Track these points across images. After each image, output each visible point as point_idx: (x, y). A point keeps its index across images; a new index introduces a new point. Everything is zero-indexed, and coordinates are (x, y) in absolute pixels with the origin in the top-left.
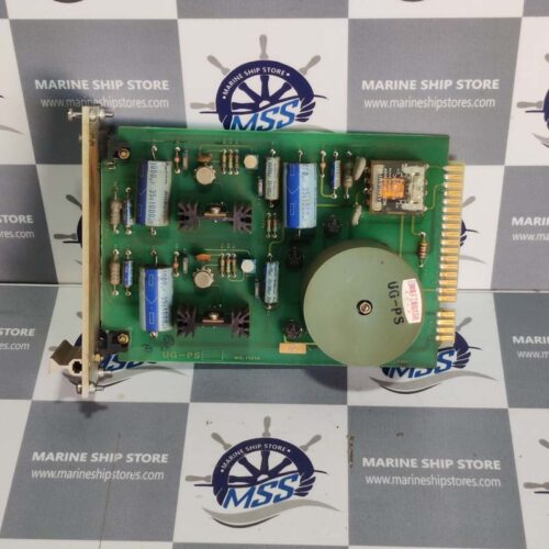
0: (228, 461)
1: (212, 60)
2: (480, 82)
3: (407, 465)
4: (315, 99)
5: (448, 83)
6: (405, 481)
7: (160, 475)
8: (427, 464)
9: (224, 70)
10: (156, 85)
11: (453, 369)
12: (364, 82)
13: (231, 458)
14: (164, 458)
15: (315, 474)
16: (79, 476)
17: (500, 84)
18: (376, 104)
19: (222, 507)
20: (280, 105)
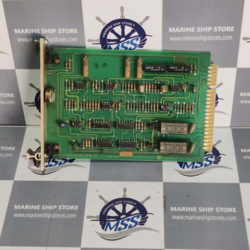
0: (107, 209)
1: (98, 18)
2: (225, 28)
3: (192, 210)
4: (147, 37)
5: (210, 29)
6: (191, 218)
7: (74, 216)
8: (201, 209)
9: (104, 23)
10: (71, 31)
11: (213, 165)
12: (170, 29)
13: (108, 207)
14: (76, 208)
15: (148, 215)
16: (36, 216)
17: (235, 29)
18: (176, 39)
19: (104, 231)
20: (130, 40)
